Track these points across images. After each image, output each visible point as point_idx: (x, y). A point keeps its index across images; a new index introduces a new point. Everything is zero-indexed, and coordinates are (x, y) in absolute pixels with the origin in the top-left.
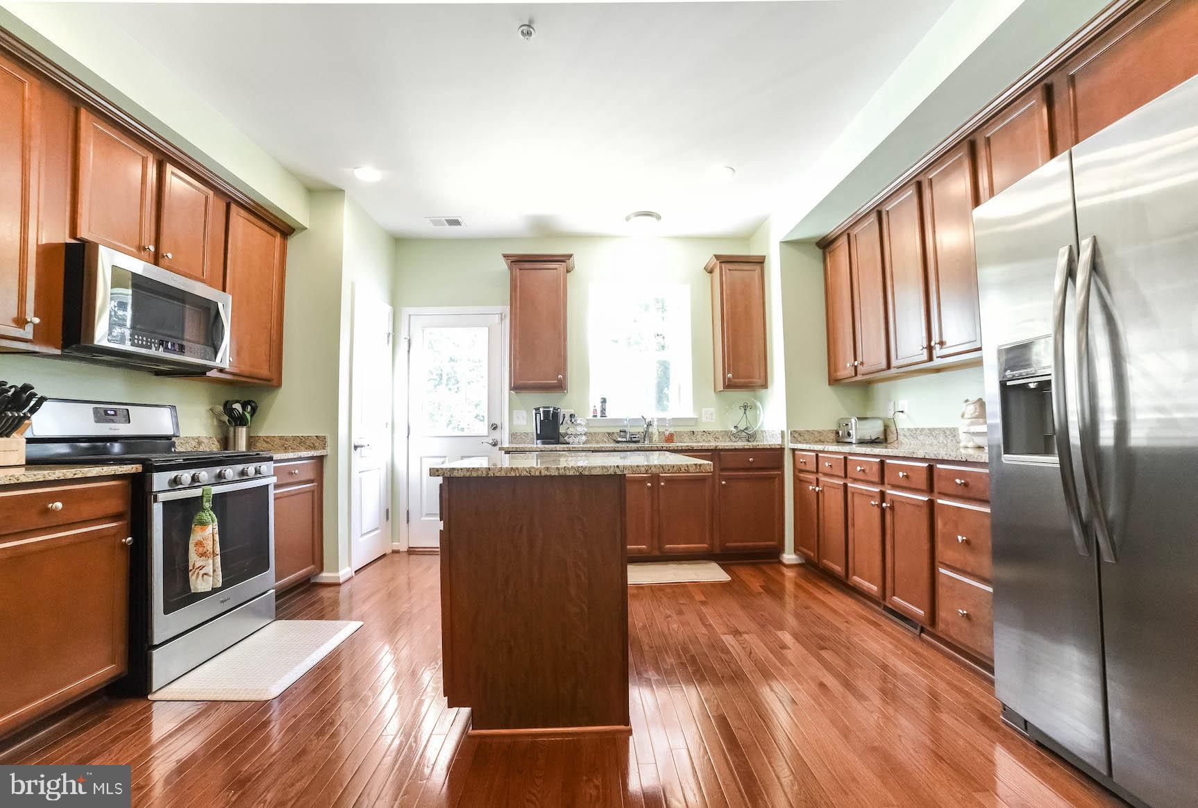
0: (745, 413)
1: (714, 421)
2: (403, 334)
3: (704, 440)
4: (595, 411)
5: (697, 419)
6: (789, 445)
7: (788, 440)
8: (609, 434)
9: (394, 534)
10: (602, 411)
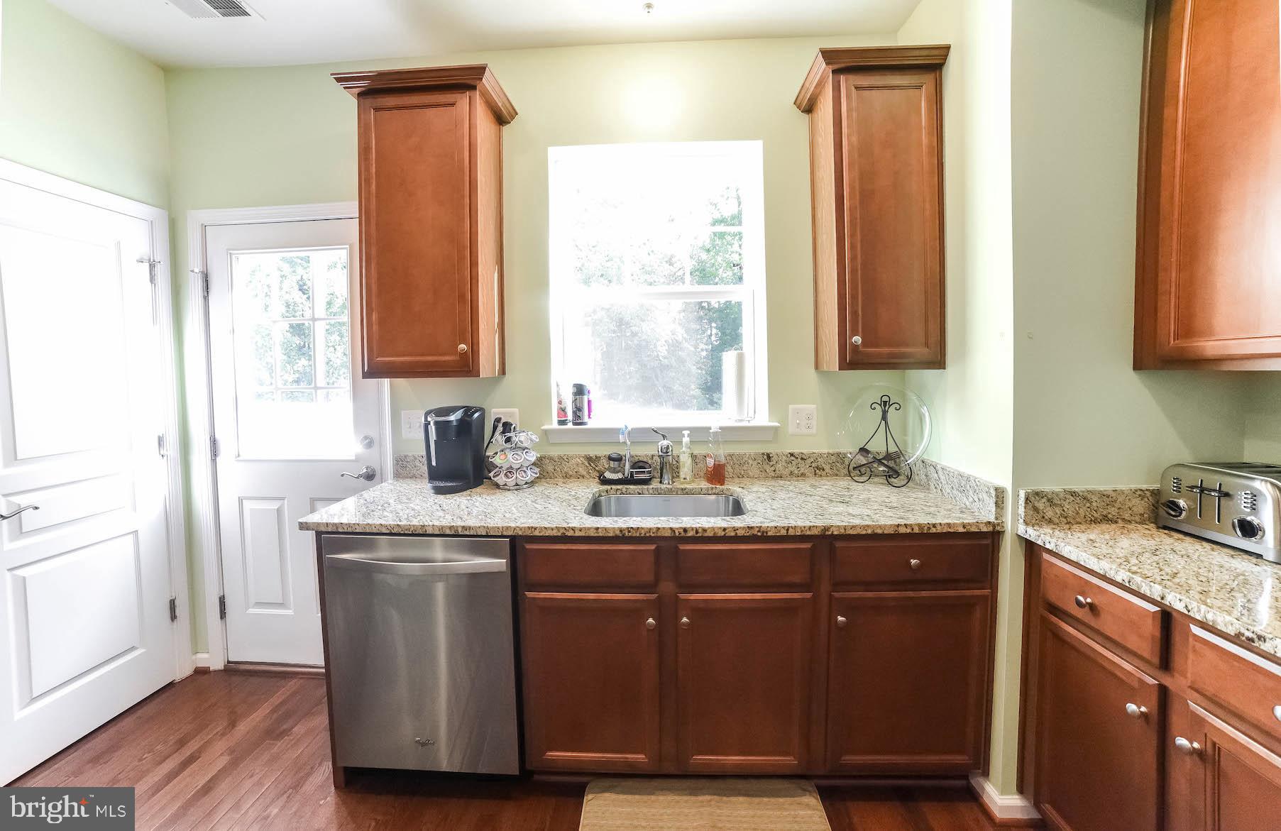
0: (884, 418)
1: (814, 431)
2: (193, 264)
3: (791, 473)
4: (562, 411)
5: (776, 429)
6: (1016, 525)
7: (1015, 514)
8: (589, 459)
9: (196, 640)
10: (574, 413)
